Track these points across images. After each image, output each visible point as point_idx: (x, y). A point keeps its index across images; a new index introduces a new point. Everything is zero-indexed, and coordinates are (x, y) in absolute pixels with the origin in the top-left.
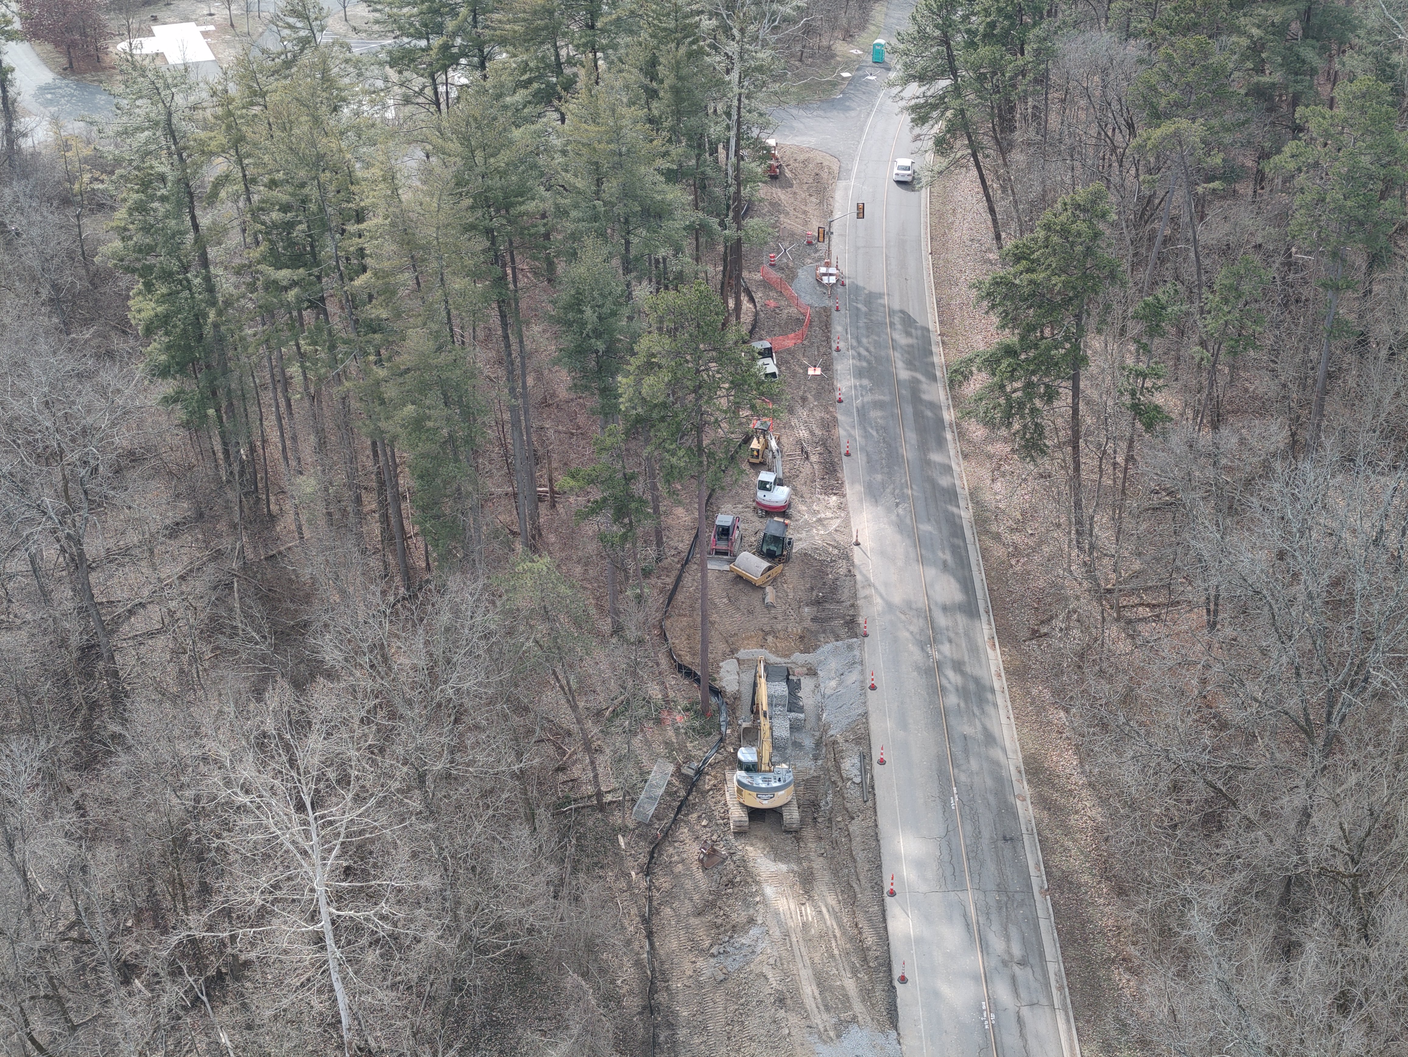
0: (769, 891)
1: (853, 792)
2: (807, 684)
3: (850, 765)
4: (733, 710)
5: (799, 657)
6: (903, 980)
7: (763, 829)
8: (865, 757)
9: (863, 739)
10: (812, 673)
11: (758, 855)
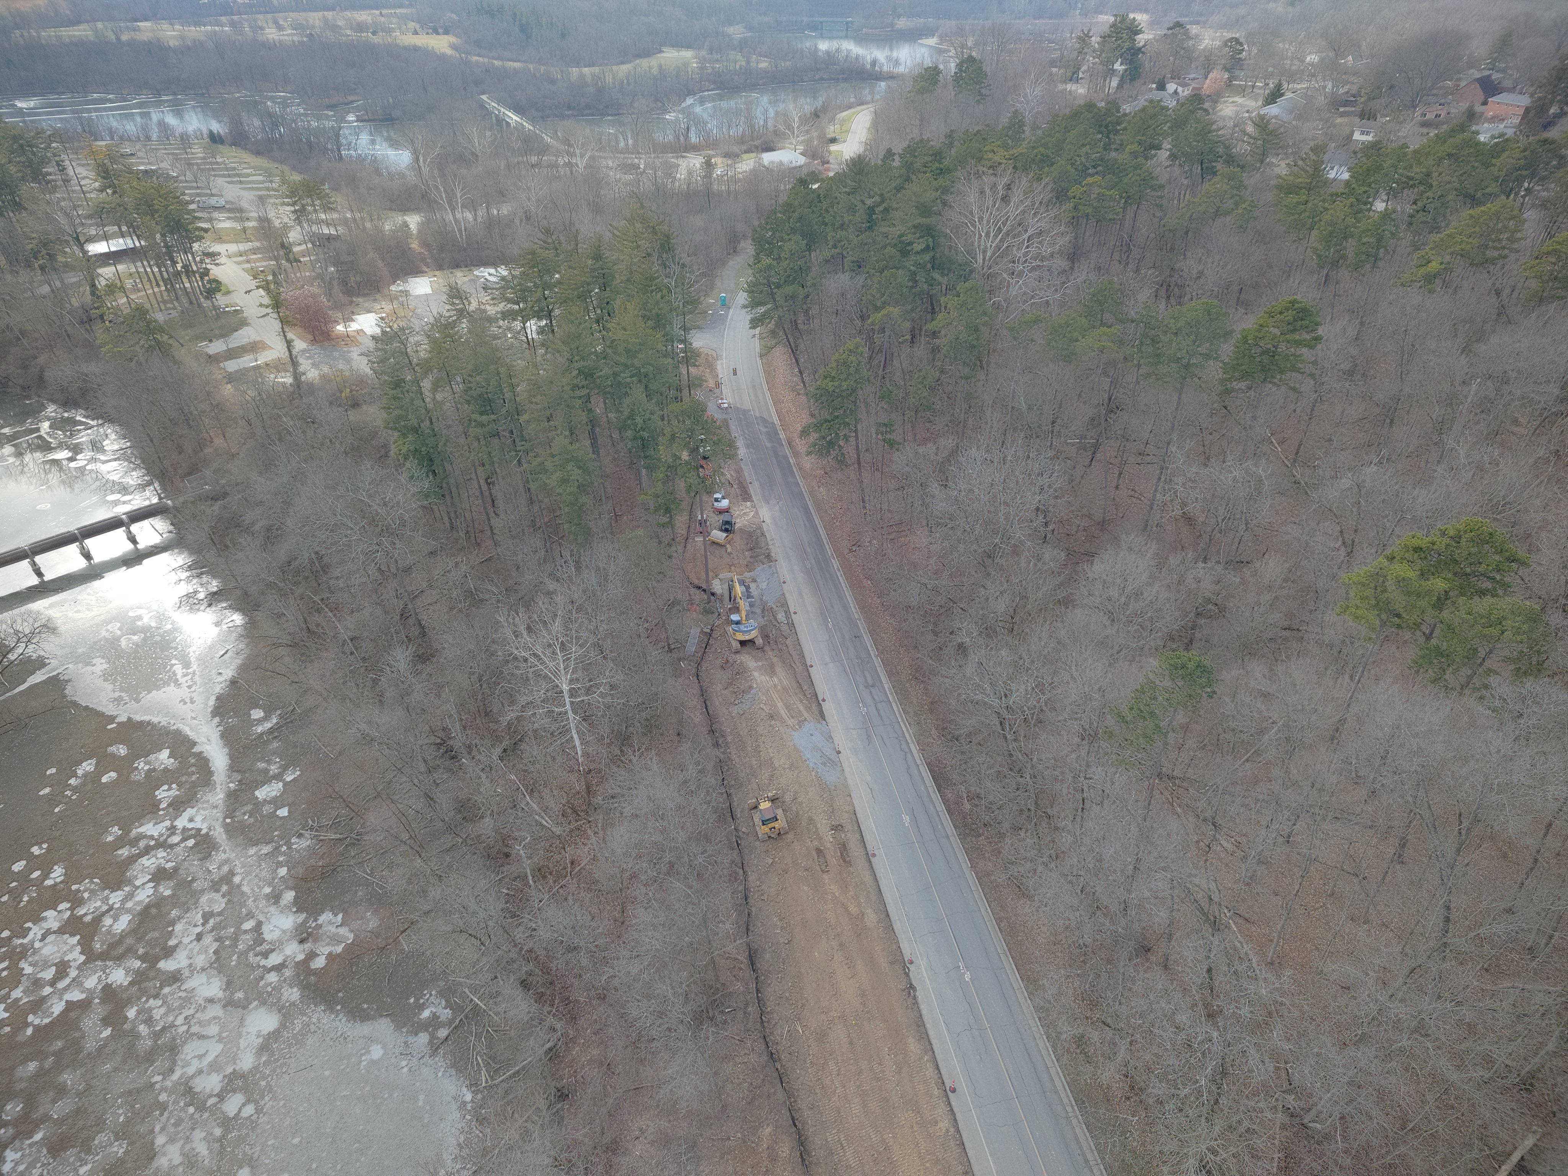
0: (756, 674)
2: (753, 586)
3: (781, 616)
4: (721, 601)
5: (747, 574)
6: (824, 700)
7: (746, 649)
8: (787, 613)
9: (784, 605)
10: (754, 581)
11: (748, 660)
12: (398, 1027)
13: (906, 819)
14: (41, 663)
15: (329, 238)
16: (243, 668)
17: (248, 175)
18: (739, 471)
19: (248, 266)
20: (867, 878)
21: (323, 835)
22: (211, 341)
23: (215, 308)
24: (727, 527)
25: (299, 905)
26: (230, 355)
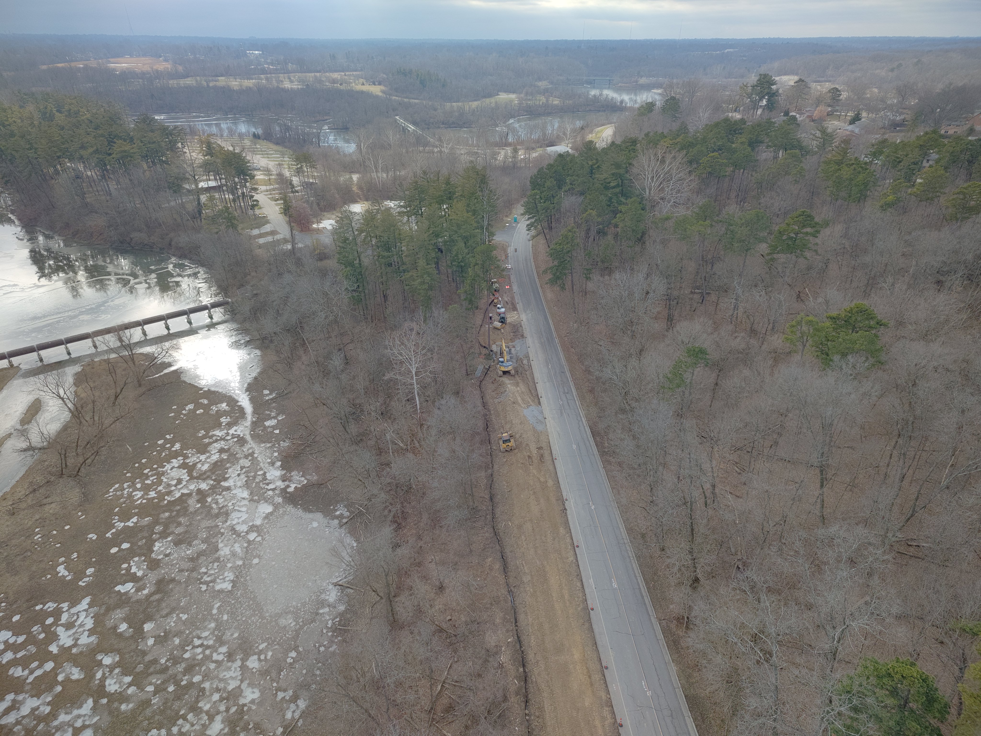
0: (509, 386)
1: (526, 367)
2: (513, 350)
3: (525, 362)
4: (496, 355)
5: (510, 344)
6: (541, 397)
7: (505, 376)
8: (529, 360)
9: (527, 357)
10: (514, 347)
11: (506, 380)
12: (325, 516)
13: (574, 447)
14: (170, 365)
15: (312, 184)
16: (260, 373)
17: (272, 154)
18: (513, 298)
19: (271, 196)
20: (551, 468)
21: (295, 442)
22: (252, 229)
23: (255, 215)
24: (503, 320)
25: (283, 467)
26: (261, 236)
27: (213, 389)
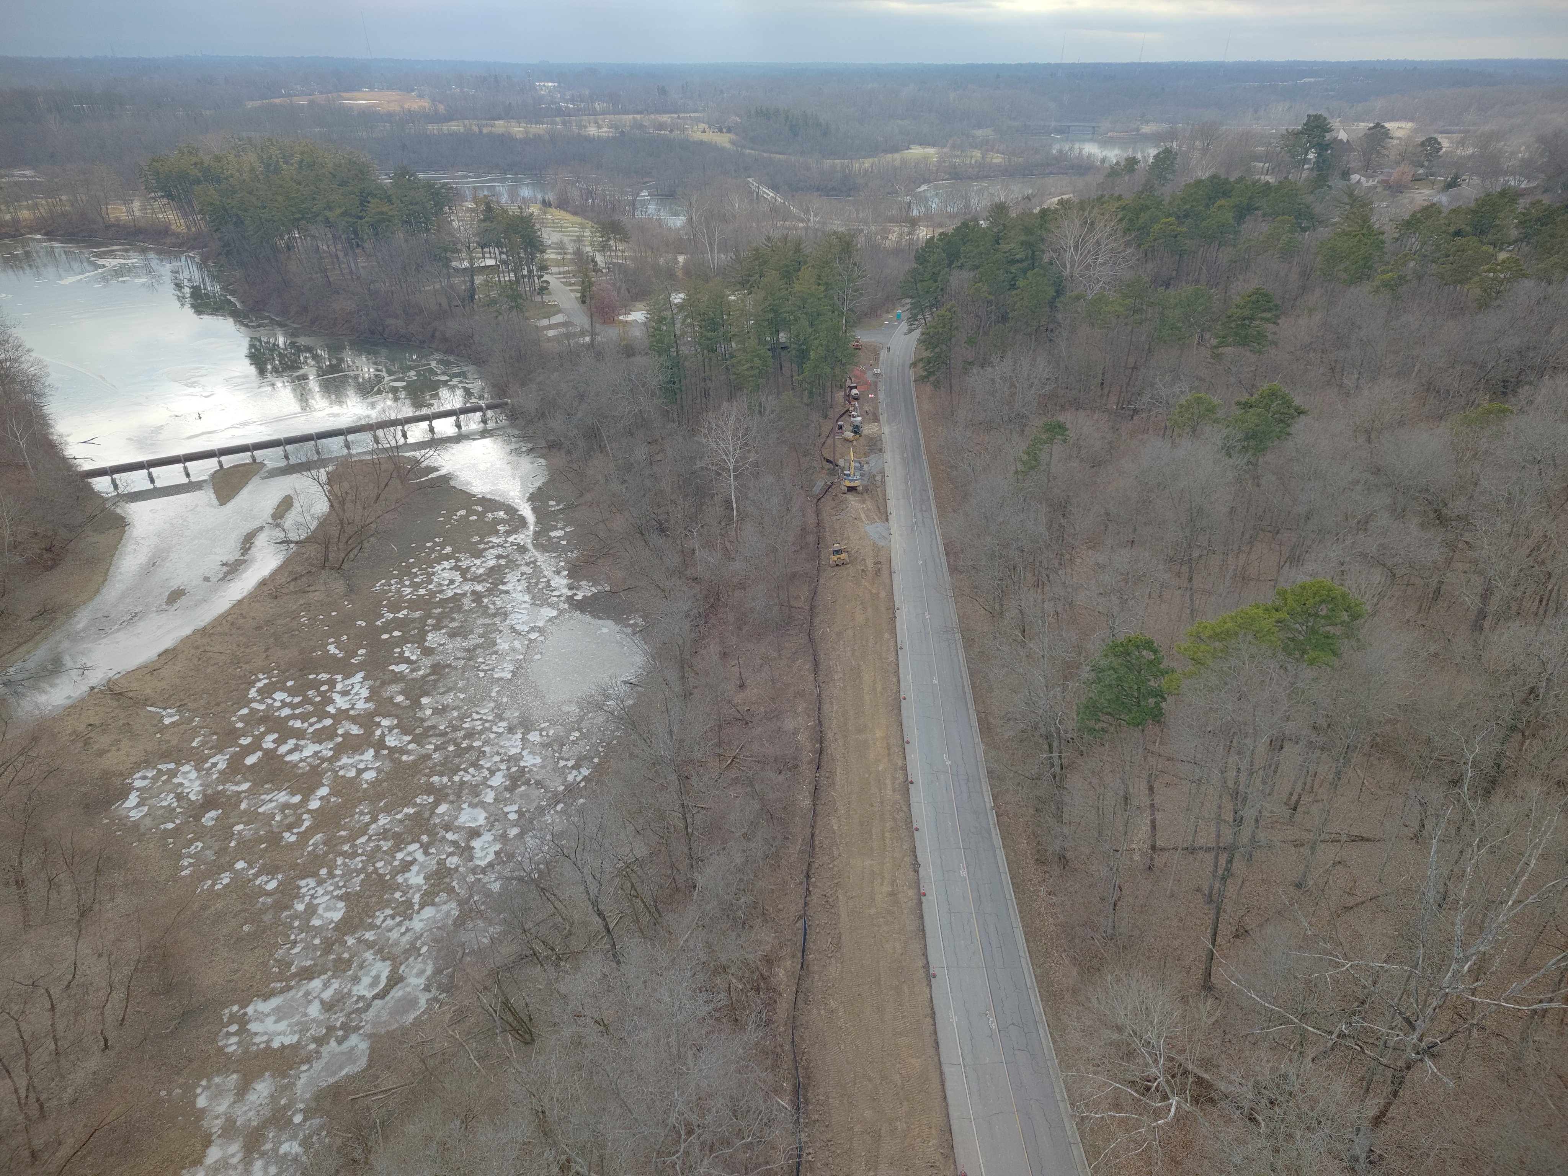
0: (853, 503)
1: (878, 484)
2: (866, 466)
3: (878, 478)
4: (842, 470)
5: (864, 459)
6: (891, 513)
7: (850, 492)
8: (883, 476)
9: (882, 473)
10: (868, 463)
11: (851, 497)
12: (617, 624)
13: (920, 562)
14: (436, 469)
15: (621, 265)
16: (545, 484)
17: (567, 227)
19: (565, 280)
20: (887, 581)
21: (585, 553)
22: (538, 317)
23: (543, 302)
24: (856, 430)
25: (570, 576)
26: (550, 327)
27: (488, 497)
